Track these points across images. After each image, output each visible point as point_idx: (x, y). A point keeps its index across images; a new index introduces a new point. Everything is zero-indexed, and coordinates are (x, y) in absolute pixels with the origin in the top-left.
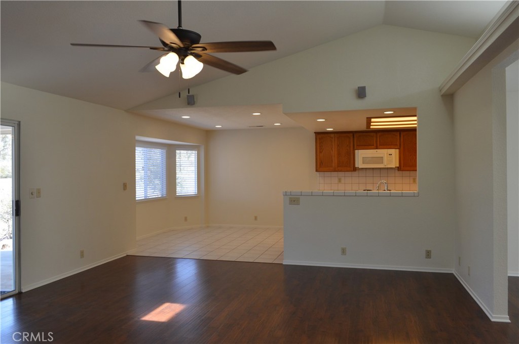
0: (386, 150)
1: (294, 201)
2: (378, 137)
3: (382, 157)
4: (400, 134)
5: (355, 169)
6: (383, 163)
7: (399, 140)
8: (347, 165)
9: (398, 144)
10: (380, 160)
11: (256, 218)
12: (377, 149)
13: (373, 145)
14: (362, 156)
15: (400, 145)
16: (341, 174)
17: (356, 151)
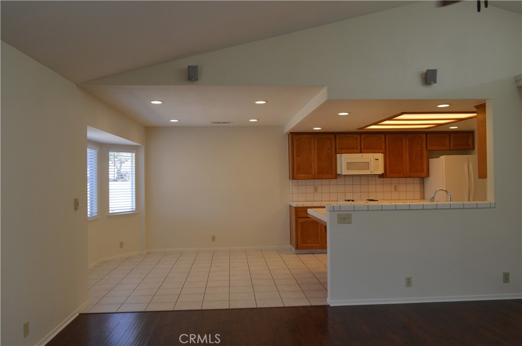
0: (373, 154)
1: (344, 219)
2: (362, 139)
3: (368, 162)
4: (385, 136)
5: (336, 176)
6: (369, 169)
7: (384, 144)
8: (328, 172)
9: (384, 148)
10: (366, 165)
11: (214, 238)
12: (361, 153)
13: (357, 149)
14: (345, 162)
15: (385, 149)
16: (317, 182)
17: (338, 155)
